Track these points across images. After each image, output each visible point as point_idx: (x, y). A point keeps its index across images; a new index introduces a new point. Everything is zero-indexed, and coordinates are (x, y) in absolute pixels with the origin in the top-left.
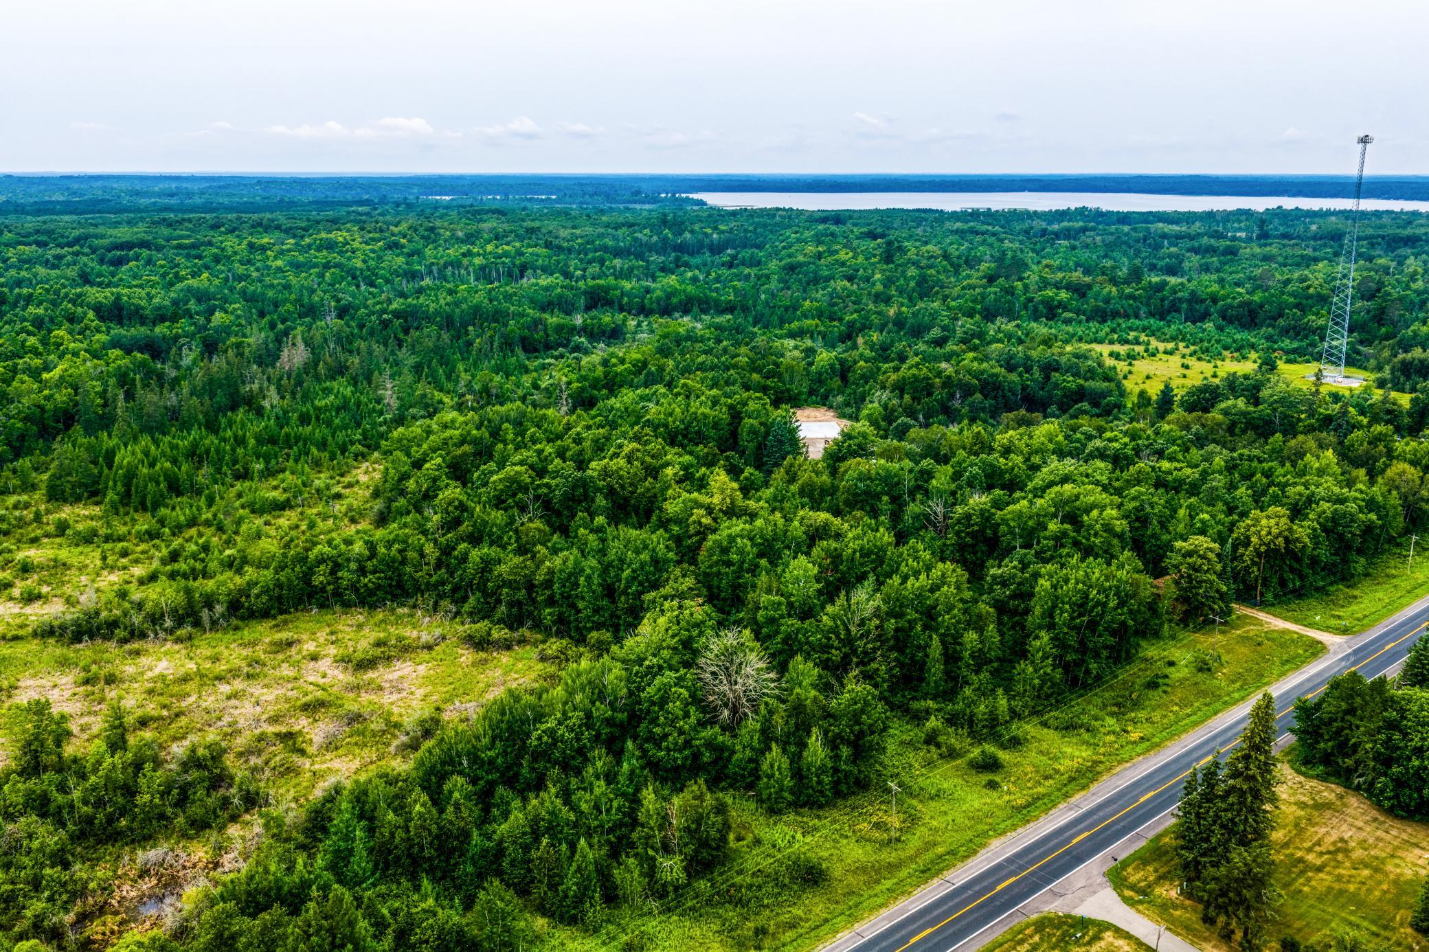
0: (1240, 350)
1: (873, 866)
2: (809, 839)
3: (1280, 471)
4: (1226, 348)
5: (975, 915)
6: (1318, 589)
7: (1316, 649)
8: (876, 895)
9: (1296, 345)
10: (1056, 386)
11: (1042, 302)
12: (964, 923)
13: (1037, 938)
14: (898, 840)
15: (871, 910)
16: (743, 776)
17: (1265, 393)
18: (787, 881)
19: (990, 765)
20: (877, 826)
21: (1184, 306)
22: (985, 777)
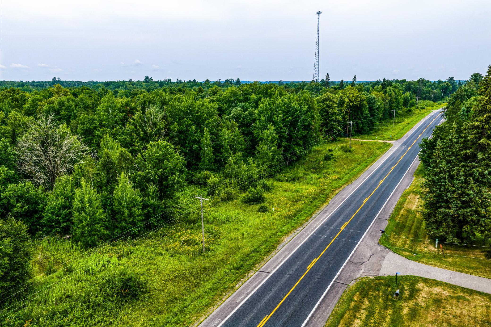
1: (190, 273)
2: (124, 260)
5: (303, 294)
7: (387, 144)
8: (199, 297)
12: (296, 303)
13: (367, 303)
14: (208, 250)
15: (199, 312)
16: (58, 222)
18: (100, 299)
20: (188, 242)
22: (257, 207)
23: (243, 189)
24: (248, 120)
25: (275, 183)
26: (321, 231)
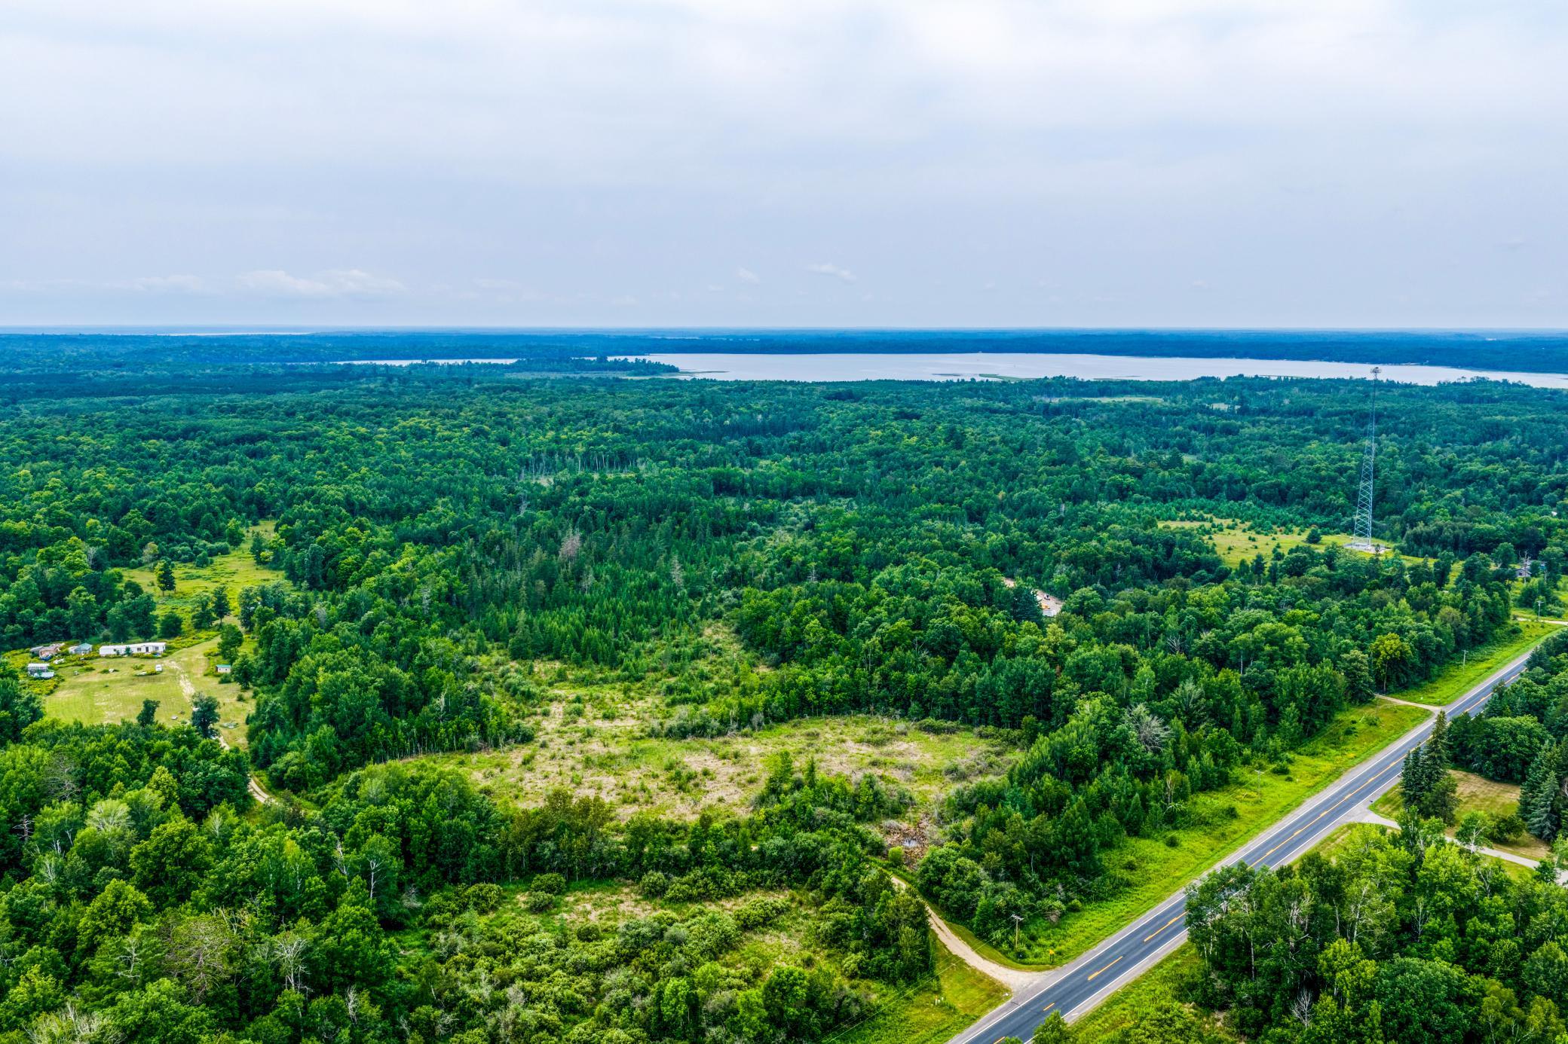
0: (1285, 525)
3: (1373, 614)
4: (1274, 523)
6: (1415, 684)
7: (1427, 714)
9: (1325, 520)
10: (1179, 558)
11: (1113, 485)
17: (1338, 562)
19: (1283, 771)
21: (1225, 486)
22: (1285, 777)
23: (1271, 761)
24: (1265, 683)
25: (1297, 757)
26: (1333, 797)
